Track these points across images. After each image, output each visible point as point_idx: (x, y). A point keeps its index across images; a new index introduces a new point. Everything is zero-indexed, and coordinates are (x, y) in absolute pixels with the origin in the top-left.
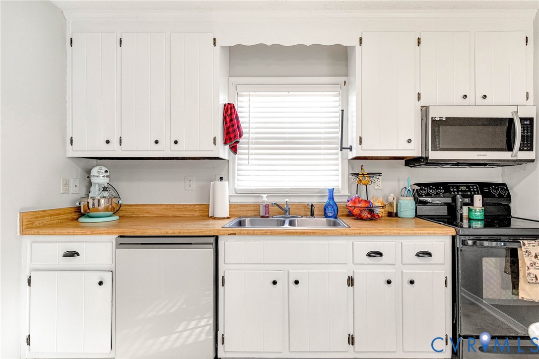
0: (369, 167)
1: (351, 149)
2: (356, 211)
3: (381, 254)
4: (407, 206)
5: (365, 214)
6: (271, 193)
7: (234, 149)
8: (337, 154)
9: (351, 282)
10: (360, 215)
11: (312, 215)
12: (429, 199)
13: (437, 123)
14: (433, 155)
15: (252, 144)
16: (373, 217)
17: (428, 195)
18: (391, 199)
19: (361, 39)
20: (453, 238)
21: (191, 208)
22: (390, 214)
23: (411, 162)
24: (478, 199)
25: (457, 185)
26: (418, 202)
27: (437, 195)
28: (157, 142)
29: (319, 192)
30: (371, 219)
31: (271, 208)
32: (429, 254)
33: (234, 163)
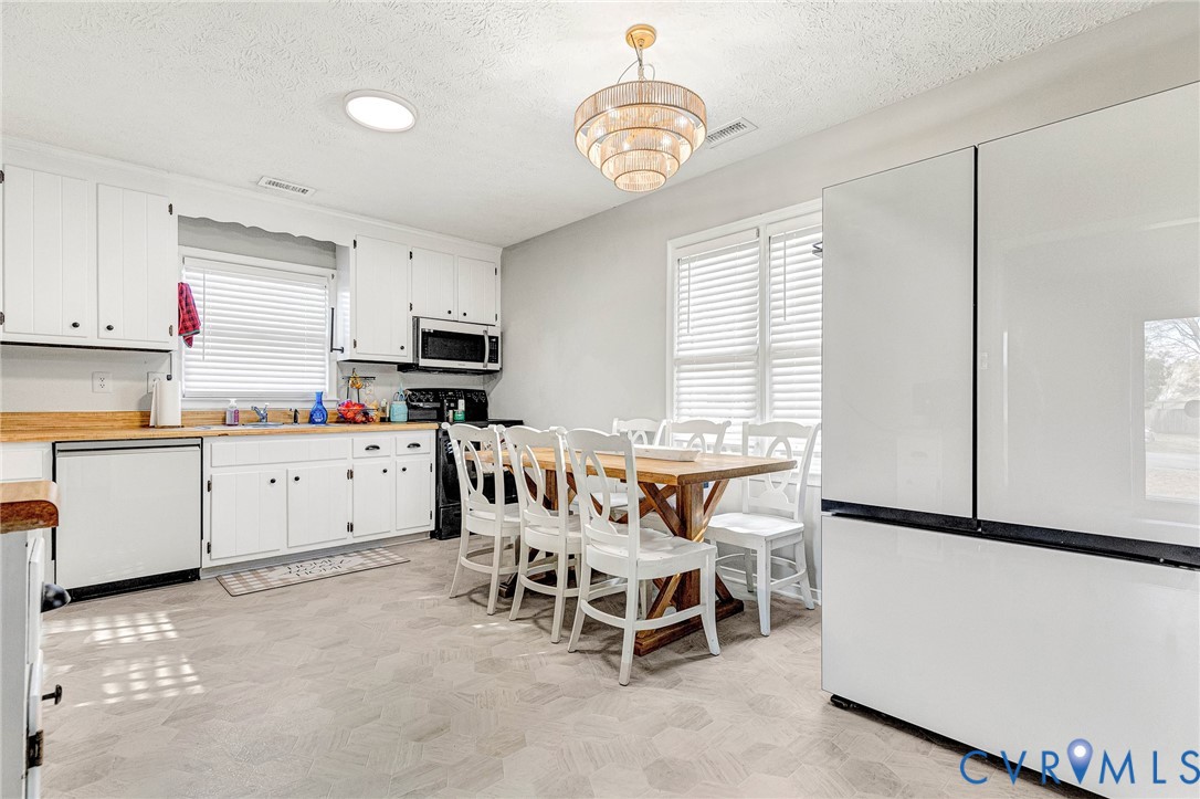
0: (362, 371)
1: (342, 350)
2: (350, 415)
3: (378, 448)
4: (400, 410)
5: (360, 418)
6: (241, 397)
7: (189, 342)
8: (323, 354)
9: (350, 474)
10: (354, 418)
11: (296, 421)
12: (421, 405)
13: (426, 335)
14: (423, 362)
15: (209, 334)
16: (367, 419)
17: (420, 401)
18: (383, 404)
19: (355, 242)
20: (437, 431)
21: (108, 417)
22: (383, 420)
23: (403, 367)
24: (461, 403)
25: (446, 391)
26: (410, 407)
27: (428, 401)
28: (75, 325)
29: (304, 397)
30: (364, 423)
31: (241, 416)
32: (418, 445)
33: (180, 358)
